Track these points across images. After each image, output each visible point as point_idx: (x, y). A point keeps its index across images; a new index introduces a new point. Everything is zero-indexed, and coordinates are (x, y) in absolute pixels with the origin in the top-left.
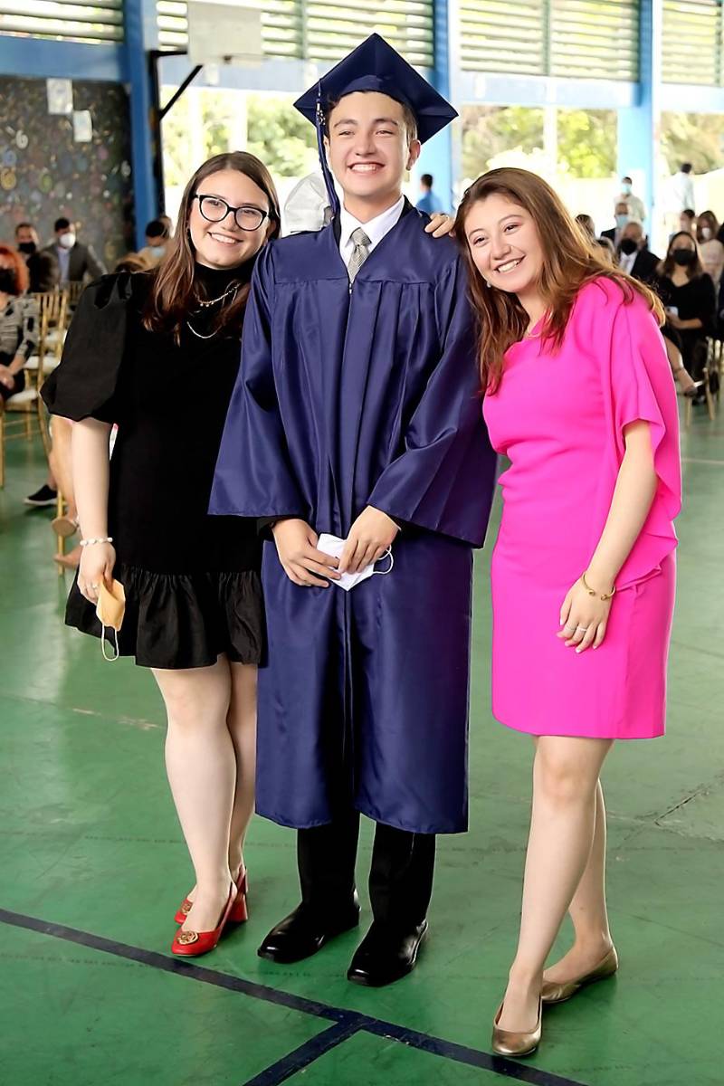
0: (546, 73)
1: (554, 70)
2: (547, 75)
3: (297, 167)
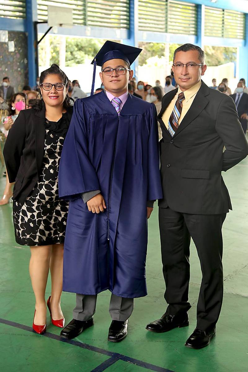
0: (166, 31)
1: (169, 31)
2: (166, 32)
3: (82, 61)
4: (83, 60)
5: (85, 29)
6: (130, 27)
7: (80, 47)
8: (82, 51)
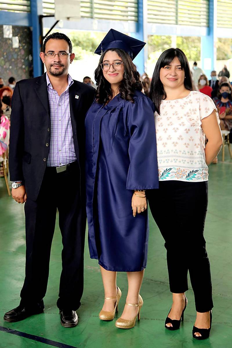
0: (177, 23)
1: (179, 23)
3: (79, 57)
4: (81, 56)
5: (92, 23)
6: (138, 19)
7: (77, 42)
8: (80, 46)
